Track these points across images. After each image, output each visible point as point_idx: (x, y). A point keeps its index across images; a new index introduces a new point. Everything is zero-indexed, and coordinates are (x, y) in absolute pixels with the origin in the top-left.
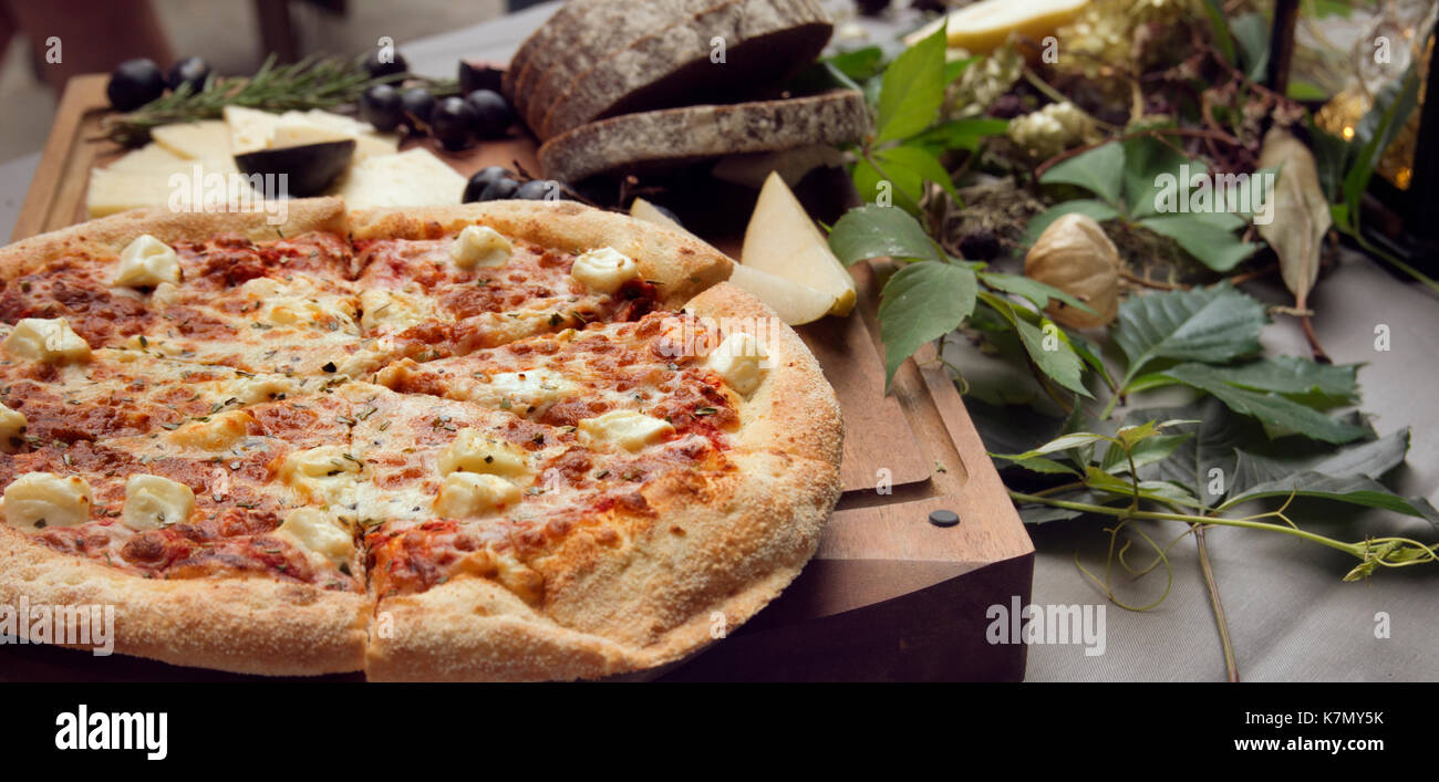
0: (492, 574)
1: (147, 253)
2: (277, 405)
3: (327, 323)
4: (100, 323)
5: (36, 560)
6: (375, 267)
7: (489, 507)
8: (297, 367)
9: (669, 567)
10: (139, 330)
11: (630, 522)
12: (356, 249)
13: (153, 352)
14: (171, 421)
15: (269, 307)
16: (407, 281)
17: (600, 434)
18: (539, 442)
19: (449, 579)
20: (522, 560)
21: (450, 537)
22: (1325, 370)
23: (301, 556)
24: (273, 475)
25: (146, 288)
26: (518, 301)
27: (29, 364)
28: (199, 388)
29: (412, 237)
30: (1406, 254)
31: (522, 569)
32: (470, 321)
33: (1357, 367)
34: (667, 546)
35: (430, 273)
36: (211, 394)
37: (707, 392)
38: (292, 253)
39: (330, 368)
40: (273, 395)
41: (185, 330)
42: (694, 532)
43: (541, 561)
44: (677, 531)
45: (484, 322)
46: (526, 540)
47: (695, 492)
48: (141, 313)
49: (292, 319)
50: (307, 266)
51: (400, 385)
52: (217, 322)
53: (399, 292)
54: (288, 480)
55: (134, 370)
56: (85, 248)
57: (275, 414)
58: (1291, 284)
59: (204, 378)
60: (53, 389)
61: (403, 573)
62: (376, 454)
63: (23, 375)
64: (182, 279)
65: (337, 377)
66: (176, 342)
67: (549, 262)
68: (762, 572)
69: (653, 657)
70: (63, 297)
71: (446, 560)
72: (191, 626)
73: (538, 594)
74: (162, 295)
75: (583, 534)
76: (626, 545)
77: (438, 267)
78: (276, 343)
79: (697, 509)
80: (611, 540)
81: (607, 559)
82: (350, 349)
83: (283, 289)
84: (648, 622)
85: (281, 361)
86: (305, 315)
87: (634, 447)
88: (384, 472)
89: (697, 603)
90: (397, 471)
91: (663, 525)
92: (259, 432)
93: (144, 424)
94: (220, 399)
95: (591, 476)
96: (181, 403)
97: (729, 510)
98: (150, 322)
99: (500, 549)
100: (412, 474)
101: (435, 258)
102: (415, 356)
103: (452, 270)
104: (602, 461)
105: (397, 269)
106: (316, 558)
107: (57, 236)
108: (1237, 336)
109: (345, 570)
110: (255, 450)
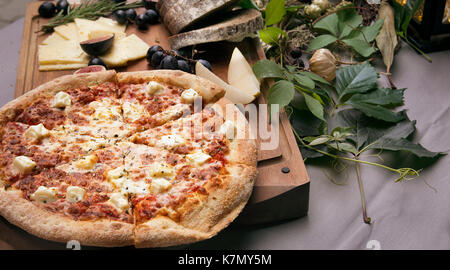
0: (166, 215)
1: (62, 98)
2: (103, 150)
3: (114, 118)
4: (51, 122)
5: (46, 217)
6: (125, 94)
7: (164, 190)
8: (107, 135)
9: (212, 209)
10: (62, 123)
11: (202, 196)
12: (119, 86)
13: (67, 131)
14: (75, 158)
15: (97, 113)
16: (135, 100)
17: (192, 161)
18: (175, 163)
19: (155, 217)
20: (174, 209)
21: (154, 203)
22: (395, 92)
23: (115, 210)
24: (104, 179)
25: (63, 108)
26: (166, 107)
27: (34, 140)
28: (81, 145)
29: (135, 83)
30: (420, 46)
31: (174, 212)
32: (153, 117)
33: (404, 90)
34: (212, 203)
35: (141, 97)
36: (85, 147)
37: (220, 142)
38: (102, 91)
39: (116, 136)
40: (102, 147)
41: (75, 122)
42: (219, 197)
43: (179, 209)
44: (214, 198)
45: (157, 117)
46: (175, 203)
47: (218, 185)
48: (62, 117)
49: (104, 117)
50: (107, 96)
51: (136, 142)
52: (83, 119)
53: (133, 104)
54: (109, 181)
55: (62, 138)
56: (44, 95)
57: (102, 154)
58: (386, 62)
59: (82, 141)
60: (41, 148)
61: (142, 214)
62: (132, 169)
63: (32, 144)
64: (72, 103)
65: (118, 139)
66: (73, 127)
67: (174, 92)
68: (237, 205)
69: (209, 235)
70: (40, 113)
71: (154, 211)
72: (89, 237)
73: (178, 219)
74: (67, 110)
75: (190, 200)
76: (201, 203)
77: (143, 95)
78: (100, 126)
79: (219, 190)
80: (197, 202)
81: (196, 208)
82: (121, 128)
83: (100, 104)
84: (208, 225)
85: (102, 133)
86: (108, 115)
87: (201, 165)
88: (135, 175)
89: (220, 218)
90: (138, 175)
91: (210, 197)
92: (99, 162)
93: (67, 159)
94: (87, 149)
95: (190, 176)
96: (77, 151)
97: (227, 189)
98: (65, 119)
99: (167, 206)
100: (142, 176)
101: (142, 91)
102: (139, 130)
103: (147, 96)
104: (193, 170)
105: (132, 95)
106: (119, 210)
107: (35, 91)
108: (370, 82)
109: (127, 212)
110: (99, 168)
